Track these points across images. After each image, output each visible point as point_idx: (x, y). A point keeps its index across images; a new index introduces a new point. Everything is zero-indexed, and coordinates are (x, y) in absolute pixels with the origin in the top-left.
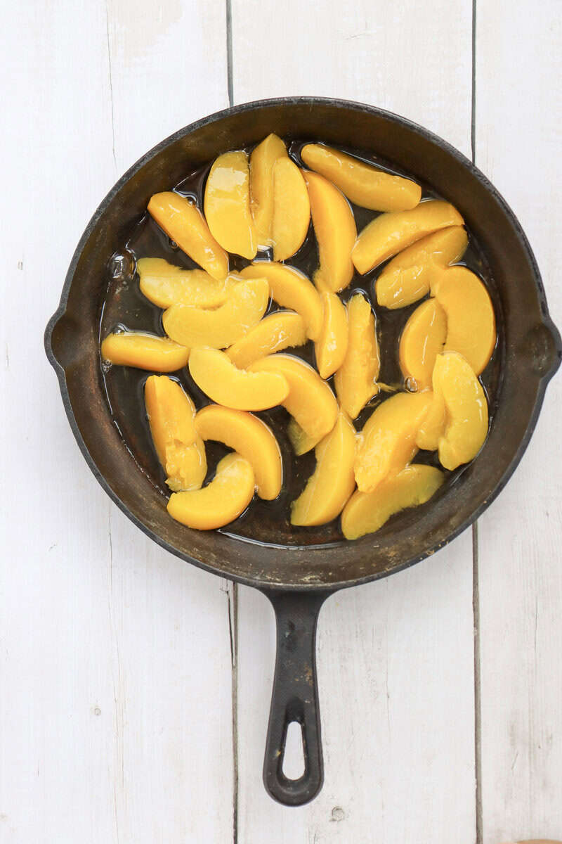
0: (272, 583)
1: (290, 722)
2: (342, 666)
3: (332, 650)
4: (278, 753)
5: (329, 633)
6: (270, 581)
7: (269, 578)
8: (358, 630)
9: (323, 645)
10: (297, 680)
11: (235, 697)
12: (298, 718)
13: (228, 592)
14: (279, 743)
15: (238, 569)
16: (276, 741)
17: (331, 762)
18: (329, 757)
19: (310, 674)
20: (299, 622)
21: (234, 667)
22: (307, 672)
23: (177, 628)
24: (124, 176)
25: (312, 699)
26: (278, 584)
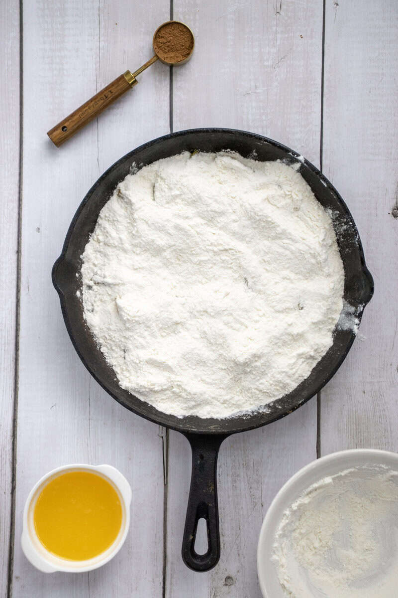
0: (190, 429)
1: (199, 518)
2: (233, 486)
3: (228, 475)
4: (191, 537)
5: (226, 464)
6: (189, 428)
7: (188, 426)
8: (245, 463)
9: (222, 472)
10: (204, 491)
11: (165, 504)
12: (205, 516)
13: (162, 437)
14: (192, 531)
15: (169, 420)
16: (190, 530)
17: (225, 547)
18: (224, 545)
19: (212, 488)
20: (206, 455)
21: (166, 485)
22: (211, 486)
23: (130, 459)
24: (104, 174)
25: (214, 504)
26: (193, 430)
